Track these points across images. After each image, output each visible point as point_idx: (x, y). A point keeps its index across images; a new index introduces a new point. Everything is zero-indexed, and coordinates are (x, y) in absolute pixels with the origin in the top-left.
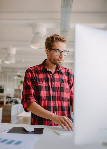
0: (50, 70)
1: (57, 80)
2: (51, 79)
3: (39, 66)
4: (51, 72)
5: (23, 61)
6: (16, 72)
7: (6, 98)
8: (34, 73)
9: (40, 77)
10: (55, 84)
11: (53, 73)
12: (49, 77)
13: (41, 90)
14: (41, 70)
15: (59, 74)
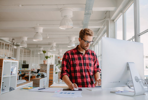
0: (81, 52)
1: (87, 59)
2: (83, 58)
3: (74, 49)
4: (82, 54)
5: (48, 37)
6: (40, 47)
7: (31, 73)
8: (70, 55)
9: (75, 57)
10: (85, 61)
11: (84, 55)
12: (81, 57)
13: (76, 67)
14: (75, 53)
15: (88, 55)
